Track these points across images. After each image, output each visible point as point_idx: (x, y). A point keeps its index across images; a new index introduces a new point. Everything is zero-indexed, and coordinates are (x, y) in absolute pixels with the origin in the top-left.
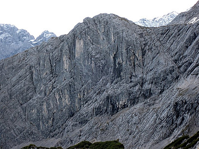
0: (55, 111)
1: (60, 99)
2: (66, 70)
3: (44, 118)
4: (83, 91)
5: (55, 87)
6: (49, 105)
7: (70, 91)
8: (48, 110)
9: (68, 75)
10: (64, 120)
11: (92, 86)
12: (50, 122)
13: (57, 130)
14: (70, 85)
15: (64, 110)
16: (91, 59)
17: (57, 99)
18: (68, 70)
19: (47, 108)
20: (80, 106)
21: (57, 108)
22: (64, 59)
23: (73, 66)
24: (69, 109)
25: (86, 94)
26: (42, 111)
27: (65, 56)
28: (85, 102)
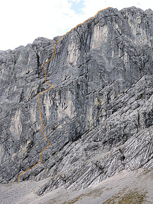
0: (39, 128)
1: (54, 107)
2: (71, 64)
3: (10, 140)
4: (106, 93)
5: (45, 88)
6: (26, 115)
7: (78, 94)
8: (24, 126)
9: (76, 70)
10: (58, 144)
11: (124, 88)
12: (24, 149)
13: (40, 165)
14: (78, 85)
15: (60, 127)
16: (122, 49)
17: (47, 108)
18: (75, 64)
19: (22, 121)
20: (98, 121)
21: (45, 123)
22: (70, 48)
23: (86, 60)
24: (73, 125)
25: (112, 97)
26: (8, 127)
27: (73, 44)
28: (111, 110)
